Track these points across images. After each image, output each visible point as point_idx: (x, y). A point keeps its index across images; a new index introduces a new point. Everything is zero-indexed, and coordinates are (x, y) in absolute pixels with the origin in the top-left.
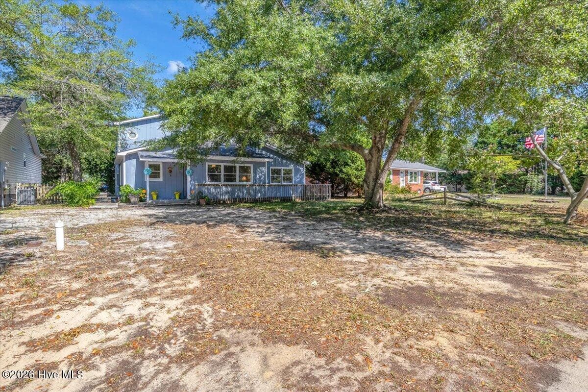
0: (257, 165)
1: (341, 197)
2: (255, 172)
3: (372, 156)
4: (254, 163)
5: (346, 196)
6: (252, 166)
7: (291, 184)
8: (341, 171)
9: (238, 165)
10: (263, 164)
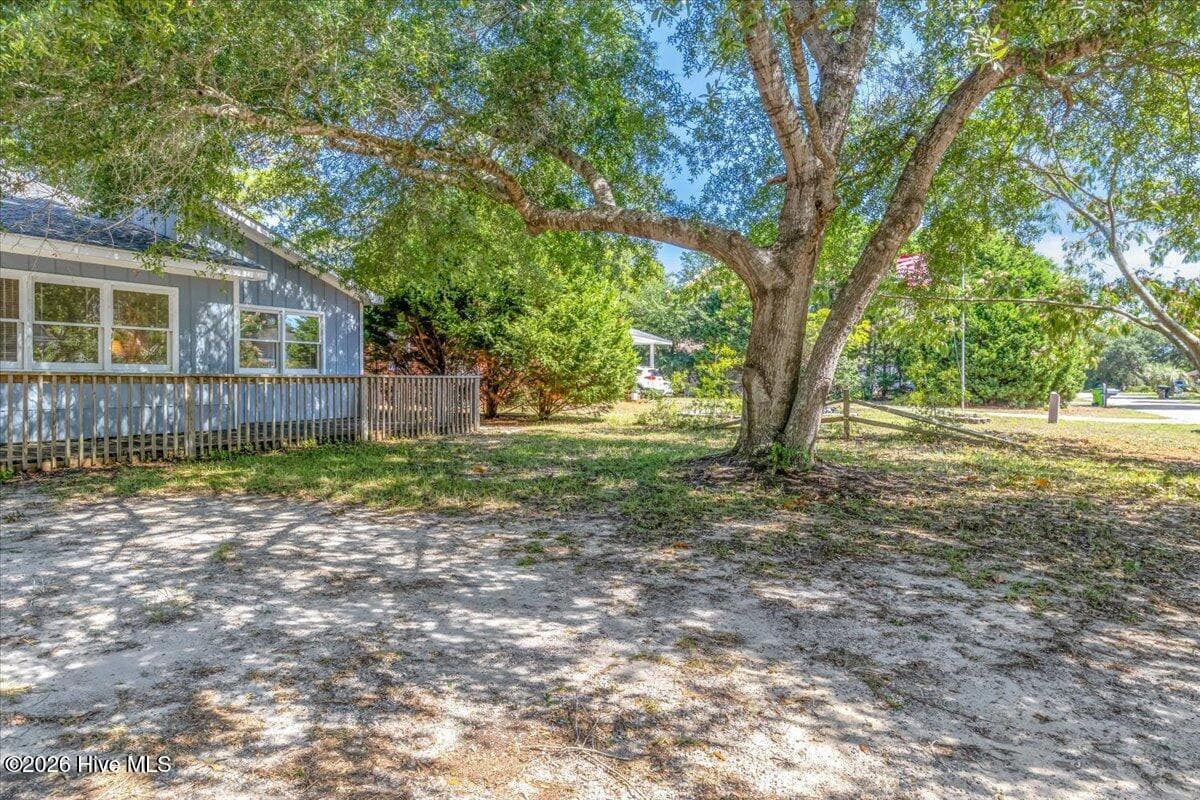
0: (199, 292)
1: (530, 421)
2: (189, 322)
3: (790, 276)
4: (183, 282)
5: (544, 416)
6: (173, 294)
7: (314, 372)
8: (498, 331)
9: (107, 288)
10: (222, 290)
